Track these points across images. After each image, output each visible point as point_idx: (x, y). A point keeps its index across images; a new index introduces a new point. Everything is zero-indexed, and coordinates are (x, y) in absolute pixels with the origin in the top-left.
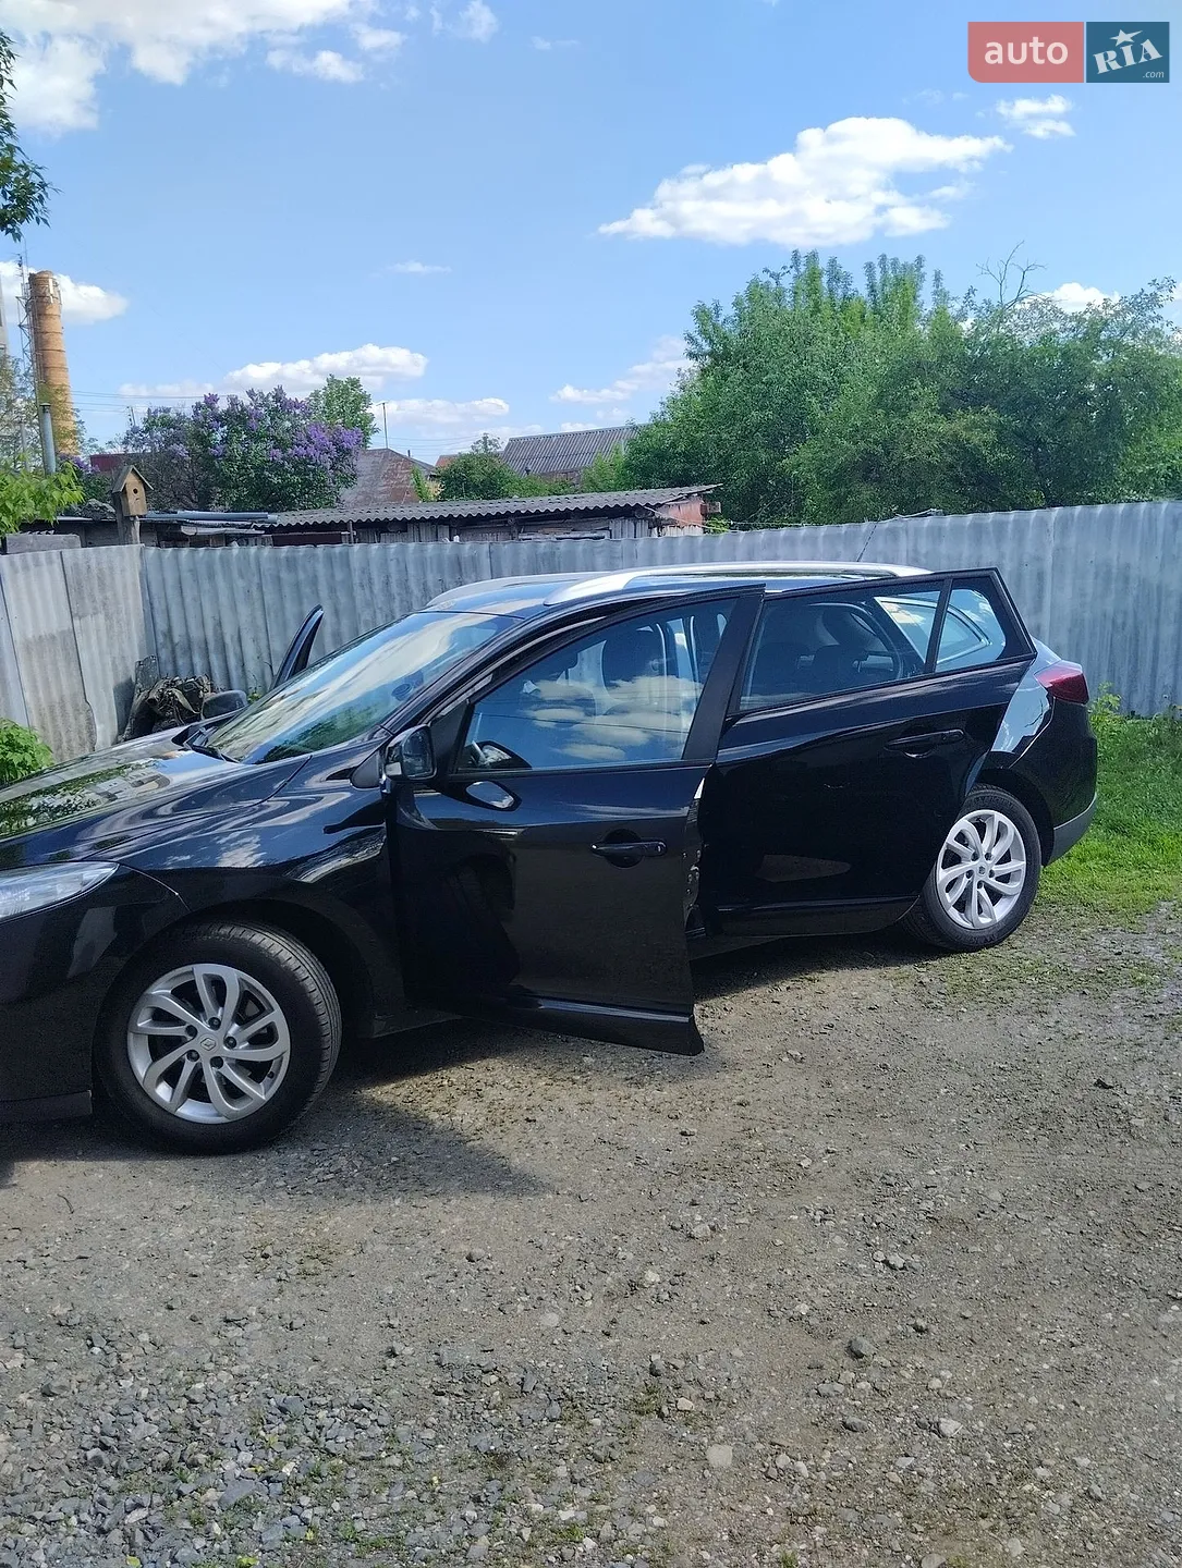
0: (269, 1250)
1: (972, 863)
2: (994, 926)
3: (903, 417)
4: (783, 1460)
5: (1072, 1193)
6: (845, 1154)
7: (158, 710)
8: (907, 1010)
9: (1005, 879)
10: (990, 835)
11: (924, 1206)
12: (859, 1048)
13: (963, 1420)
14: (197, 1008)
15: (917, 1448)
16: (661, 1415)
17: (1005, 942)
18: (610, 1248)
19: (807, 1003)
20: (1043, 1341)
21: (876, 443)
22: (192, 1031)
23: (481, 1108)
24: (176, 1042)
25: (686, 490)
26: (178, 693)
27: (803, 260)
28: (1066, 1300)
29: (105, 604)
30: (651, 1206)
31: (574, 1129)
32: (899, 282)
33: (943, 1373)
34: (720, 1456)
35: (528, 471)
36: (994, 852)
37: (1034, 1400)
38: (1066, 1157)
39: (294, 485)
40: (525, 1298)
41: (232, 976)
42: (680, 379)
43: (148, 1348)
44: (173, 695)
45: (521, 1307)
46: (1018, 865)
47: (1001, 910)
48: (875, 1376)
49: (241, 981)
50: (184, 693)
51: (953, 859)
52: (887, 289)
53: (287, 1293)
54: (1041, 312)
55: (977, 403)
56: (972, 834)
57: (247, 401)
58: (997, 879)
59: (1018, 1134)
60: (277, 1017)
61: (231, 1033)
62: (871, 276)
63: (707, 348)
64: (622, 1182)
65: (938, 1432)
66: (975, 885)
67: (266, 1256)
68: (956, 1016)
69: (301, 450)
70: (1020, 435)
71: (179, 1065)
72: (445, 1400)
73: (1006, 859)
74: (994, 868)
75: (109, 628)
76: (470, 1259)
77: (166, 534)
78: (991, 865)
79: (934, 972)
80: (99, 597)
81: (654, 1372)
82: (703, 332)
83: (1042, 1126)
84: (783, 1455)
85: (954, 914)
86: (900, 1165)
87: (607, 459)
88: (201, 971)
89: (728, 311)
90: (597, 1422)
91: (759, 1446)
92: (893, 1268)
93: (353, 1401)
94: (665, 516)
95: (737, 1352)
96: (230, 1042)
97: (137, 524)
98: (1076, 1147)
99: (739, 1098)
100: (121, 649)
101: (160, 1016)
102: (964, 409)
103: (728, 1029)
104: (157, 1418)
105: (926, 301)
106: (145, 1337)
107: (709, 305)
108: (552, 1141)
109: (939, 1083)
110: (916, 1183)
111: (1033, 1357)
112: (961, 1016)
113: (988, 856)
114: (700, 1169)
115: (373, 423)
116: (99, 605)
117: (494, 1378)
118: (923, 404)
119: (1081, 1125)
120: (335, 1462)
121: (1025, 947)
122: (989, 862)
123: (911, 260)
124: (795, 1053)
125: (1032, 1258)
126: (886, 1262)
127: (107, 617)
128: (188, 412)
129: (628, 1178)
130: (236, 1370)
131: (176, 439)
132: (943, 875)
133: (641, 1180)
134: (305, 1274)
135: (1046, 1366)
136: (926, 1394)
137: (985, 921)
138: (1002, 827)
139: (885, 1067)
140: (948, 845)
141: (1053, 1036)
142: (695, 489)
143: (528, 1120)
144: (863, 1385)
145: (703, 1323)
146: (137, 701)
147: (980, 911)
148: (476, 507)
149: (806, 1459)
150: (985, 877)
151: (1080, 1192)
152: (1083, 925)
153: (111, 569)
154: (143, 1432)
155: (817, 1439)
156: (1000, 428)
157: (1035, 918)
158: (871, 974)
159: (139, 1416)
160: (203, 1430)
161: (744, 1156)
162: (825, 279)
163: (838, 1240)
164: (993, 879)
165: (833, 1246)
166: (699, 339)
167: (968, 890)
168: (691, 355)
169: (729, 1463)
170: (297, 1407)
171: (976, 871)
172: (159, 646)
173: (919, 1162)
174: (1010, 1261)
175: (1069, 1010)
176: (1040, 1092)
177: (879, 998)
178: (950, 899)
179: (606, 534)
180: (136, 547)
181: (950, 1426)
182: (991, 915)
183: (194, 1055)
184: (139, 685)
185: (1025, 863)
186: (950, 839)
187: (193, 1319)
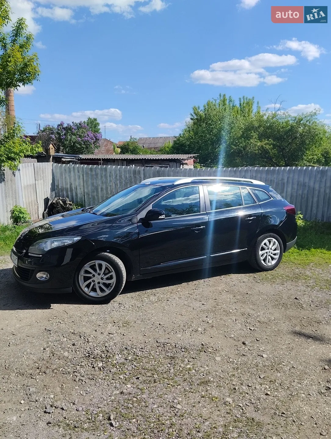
0: (115, 321)
1: (267, 250)
2: (272, 265)
3: (249, 140)
4: (231, 360)
5: (289, 318)
6: (239, 310)
7: (55, 206)
8: (252, 283)
9: (275, 254)
10: (272, 244)
11: (257, 319)
12: (241, 290)
13: (267, 355)
14: (95, 270)
15: (258, 359)
16: (205, 352)
17: (274, 270)
18: (190, 324)
19: (228, 280)
20: (283, 343)
21: (241, 147)
22: (94, 276)
23: (156, 297)
24: (90, 278)
25: (190, 155)
26: (61, 201)
27: (222, 96)
28: (288, 337)
29: (43, 177)
30: (198, 317)
31: (178, 302)
32: (248, 103)
33: (263, 347)
34: (218, 359)
35: (144, 147)
36: (272, 248)
37: (281, 352)
38: (288, 312)
39: (83, 148)
40: (173, 332)
41: (104, 264)
42: (186, 124)
43: (94, 338)
44: (60, 202)
45: (172, 333)
46: (278, 251)
47: (274, 262)
48: (249, 347)
49: (106, 265)
50: (62, 201)
51: (263, 249)
52: (244, 105)
53: (121, 329)
54: (286, 115)
55: (268, 138)
56: (268, 243)
57: (72, 124)
58: (273, 254)
59: (278, 307)
60: (113, 273)
61: (102, 277)
62: (240, 101)
63: (196, 117)
64: (190, 312)
65: (262, 357)
66: (268, 256)
67: (115, 323)
68: (263, 284)
69: (86, 139)
70: (279, 147)
71: (90, 283)
72: (160, 348)
73: (275, 250)
74: (273, 252)
75: (44, 183)
76: (160, 324)
77: (57, 160)
78: (271, 251)
79: (257, 275)
80: (42, 176)
81: (202, 345)
82: (195, 113)
83: (283, 306)
84: (231, 359)
85: (263, 262)
86: (252, 312)
87: (167, 145)
88: (97, 262)
89: (202, 108)
90: (192, 353)
91: (226, 358)
92: (251, 330)
93: (140, 347)
94: (184, 162)
95: (219, 342)
96: (102, 279)
97: (52, 157)
98: (291, 310)
99: (214, 298)
100: (46, 189)
101: (87, 272)
102: (265, 139)
103: (211, 285)
104: (99, 349)
105: (254, 109)
106: (92, 336)
107: (197, 106)
108: (174, 304)
109: (260, 297)
110: (255, 315)
111: (281, 346)
112: (264, 284)
113: (271, 249)
114: (208, 311)
115: (100, 131)
116: (42, 178)
117: (169, 345)
118: (254, 137)
119: (291, 306)
120: (139, 357)
121: (279, 271)
122: (271, 250)
123: (251, 98)
124: (226, 290)
125: (281, 329)
126: (250, 329)
127: (43, 181)
128: (56, 127)
129: (192, 312)
130: (114, 342)
131: (52, 133)
132: (261, 253)
133: (195, 313)
134: (124, 326)
135: (284, 347)
136: (259, 350)
137: (270, 264)
138: (274, 242)
139: (247, 293)
140: (262, 246)
141: (285, 289)
142: (192, 155)
143: (167, 300)
144: (246, 349)
145: (211, 337)
146: (50, 203)
147: (269, 262)
148: (134, 157)
149: (236, 360)
150: (270, 254)
151: (291, 318)
152: (292, 267)
153: (45, 168)
154: (97, 352)
155: (238, 357)
156: (274, 145)
157: (281, 265)
158: (243, 275)
159: (95, 349)
160: (110, 352)
161: (217, 309)
162: (228, 101)
163: (239, 325)
164: (272, 254)
165: (238, 325)
166: (194, 115)
167: (266, 257)
168: (191, 119)
169: (220, 360)
170: (129, 348)
171: (268, 252)
172: (55, 189)
173: (256, 312)
174: (276, 329)
175: (288, 285)
176: (282, 300)
177: (245, 280)
178: (262, 258)
179: (168, 166)
180: (51, 163)
181: (265, 356)
182: (271, 263)
183: (94, 281)
184: (50, 199)
185: (279, 251)
186: (263, 244)
187: (102, 333)
